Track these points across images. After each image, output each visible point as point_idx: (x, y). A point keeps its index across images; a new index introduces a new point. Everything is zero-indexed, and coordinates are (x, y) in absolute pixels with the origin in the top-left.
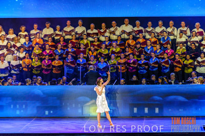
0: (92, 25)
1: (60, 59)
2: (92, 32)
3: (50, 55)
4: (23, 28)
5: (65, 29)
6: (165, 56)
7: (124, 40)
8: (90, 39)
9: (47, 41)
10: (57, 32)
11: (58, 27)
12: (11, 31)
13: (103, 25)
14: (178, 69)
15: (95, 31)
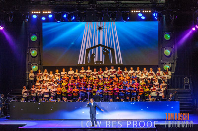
0: (95, 70)
1: (77, 88)
2: (95, 73)
3: (72, 86)
4: (57, 71)
5: (80, 71)
6: (134, 86)
7: (112, 78)
8: (94, 77)
9: (70, 78)
10: (76, 73)
11: (77, 70)
12: (51, 72)
13: (101, 69)
14: (141, 93)
15: (96, 73)
